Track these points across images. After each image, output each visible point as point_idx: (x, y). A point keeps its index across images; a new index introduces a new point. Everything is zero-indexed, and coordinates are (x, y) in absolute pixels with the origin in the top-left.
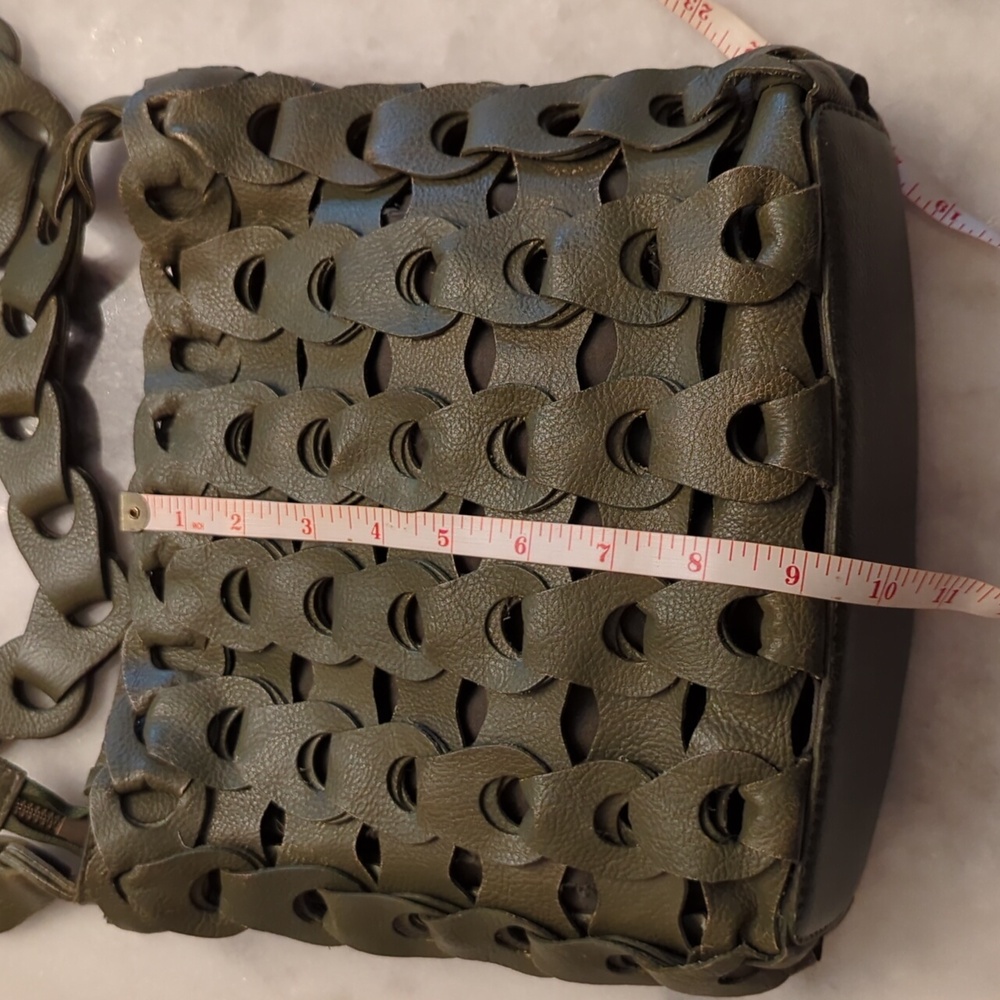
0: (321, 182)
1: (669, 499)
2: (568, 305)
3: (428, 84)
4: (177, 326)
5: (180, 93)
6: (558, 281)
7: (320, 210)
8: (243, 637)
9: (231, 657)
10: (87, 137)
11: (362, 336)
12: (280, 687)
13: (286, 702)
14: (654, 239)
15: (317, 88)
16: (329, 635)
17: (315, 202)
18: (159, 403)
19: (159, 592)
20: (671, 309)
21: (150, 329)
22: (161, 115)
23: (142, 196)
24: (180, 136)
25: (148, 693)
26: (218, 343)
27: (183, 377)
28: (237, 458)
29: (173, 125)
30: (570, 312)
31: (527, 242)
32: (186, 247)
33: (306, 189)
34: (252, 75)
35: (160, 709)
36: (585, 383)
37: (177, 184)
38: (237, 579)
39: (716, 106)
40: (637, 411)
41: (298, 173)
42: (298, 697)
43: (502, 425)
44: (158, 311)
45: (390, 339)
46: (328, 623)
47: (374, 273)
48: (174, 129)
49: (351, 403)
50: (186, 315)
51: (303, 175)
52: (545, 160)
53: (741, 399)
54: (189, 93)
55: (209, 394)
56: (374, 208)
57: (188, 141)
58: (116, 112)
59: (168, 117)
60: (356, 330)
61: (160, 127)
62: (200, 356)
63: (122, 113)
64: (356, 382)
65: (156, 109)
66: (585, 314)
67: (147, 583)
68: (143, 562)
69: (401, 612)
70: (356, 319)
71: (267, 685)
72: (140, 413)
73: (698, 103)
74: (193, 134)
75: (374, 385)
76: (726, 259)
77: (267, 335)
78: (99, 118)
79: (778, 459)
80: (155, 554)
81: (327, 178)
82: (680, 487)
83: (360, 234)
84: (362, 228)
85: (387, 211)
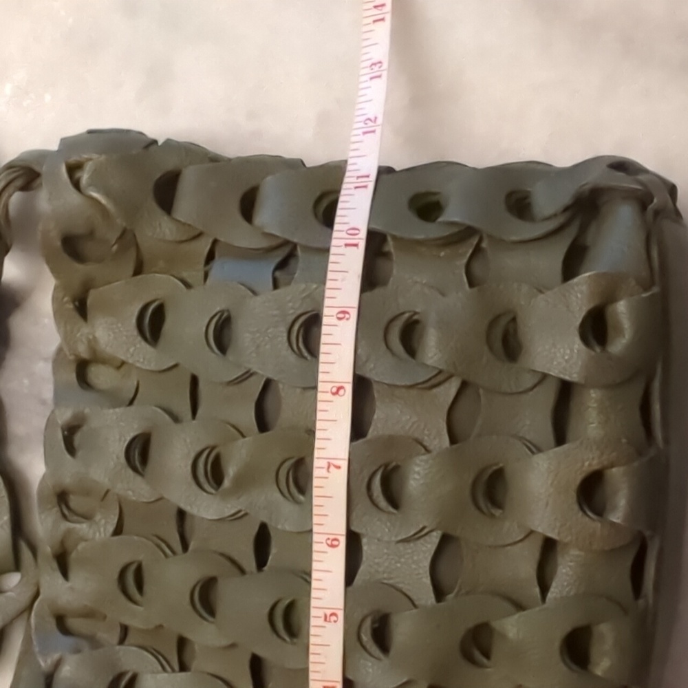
0: (215, 242)
1: (521, 541)
2: (440, 372)
3: (309, 164)
4: (83, 351)
5: (95, 156)
6: (433, 351)
7: (216, 266)
8: (138, 617)
9: (125, 630)
10: (11, 189)
11: (253, 379)
12: (169, 657)
13: (173, 671)
14: (514, 320)
15: (215, 159)
16: (212, 623)
17: (210, 257)
18: (65, 416)
19: (65, 573)
20: (528, 381)
21: (60, 351)
22: (78, 175)
23: (59, 243)
24: (95, 195)
25: (56, 656)
26: (119, 368)
27: (88, 395)
28: (135, 469)
29: (90, 185)
30: (440, 378)
31: (403, 313)
32: (94, 287)
33: (204, 246)
34: (155, 142)
35: (66, 671)
36: (453, 440)
37: (91, 234)
38: (133, 568)
39: (566, 209)
40: (496, 464)
41: (196, 233)
42: (183, 667)
43: (380, 467)
44: (67, 337)
45: (281, 386)
46: (212, 613)
47: (268, 329)
48: (91, 188)
49: (243, 436)
50: (92, 344)
51: (200, 235)
52: (420, 243)
53: (590, 465)
54: (103, 158)
55: (112, 414)
56: (266, 270)
57: (103, 200)
58: (37, 168)
59: (85, 177)
60: (249, 374)
61: (76, 185)
62: (101, 376)
63: (43, 170)
64: (247, 417)
65: (73, 169)
66: (453, 379)
67: (55, 565)
68: (52, 548)
69: (279, 612)
70: (250, 366)
71: (156, 653)
72: (50, 422)
73: (548, 202)
74: (107, 194)
75: (263, 424)
76: (583, 347)
77: (165, 367)
78: (21, 172)
79: (617, 517)
80: (62, 543)
81: (222, 239)
82: (531, 532)
83: (254, 293)
84: (256, 289)
85: (278, 274)
